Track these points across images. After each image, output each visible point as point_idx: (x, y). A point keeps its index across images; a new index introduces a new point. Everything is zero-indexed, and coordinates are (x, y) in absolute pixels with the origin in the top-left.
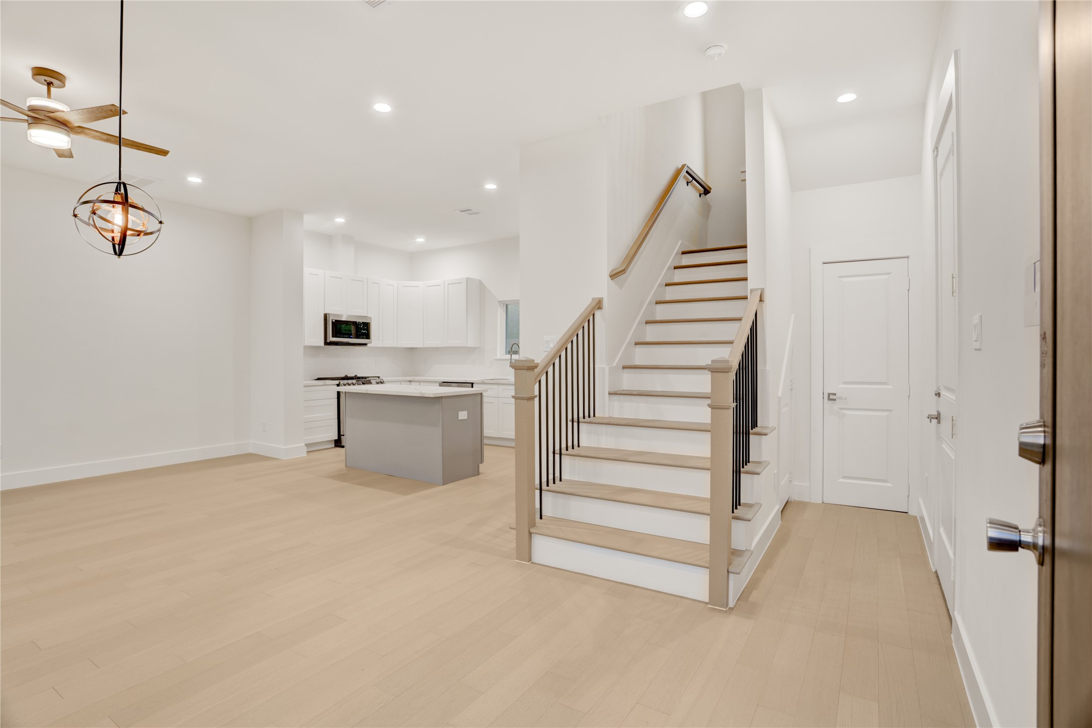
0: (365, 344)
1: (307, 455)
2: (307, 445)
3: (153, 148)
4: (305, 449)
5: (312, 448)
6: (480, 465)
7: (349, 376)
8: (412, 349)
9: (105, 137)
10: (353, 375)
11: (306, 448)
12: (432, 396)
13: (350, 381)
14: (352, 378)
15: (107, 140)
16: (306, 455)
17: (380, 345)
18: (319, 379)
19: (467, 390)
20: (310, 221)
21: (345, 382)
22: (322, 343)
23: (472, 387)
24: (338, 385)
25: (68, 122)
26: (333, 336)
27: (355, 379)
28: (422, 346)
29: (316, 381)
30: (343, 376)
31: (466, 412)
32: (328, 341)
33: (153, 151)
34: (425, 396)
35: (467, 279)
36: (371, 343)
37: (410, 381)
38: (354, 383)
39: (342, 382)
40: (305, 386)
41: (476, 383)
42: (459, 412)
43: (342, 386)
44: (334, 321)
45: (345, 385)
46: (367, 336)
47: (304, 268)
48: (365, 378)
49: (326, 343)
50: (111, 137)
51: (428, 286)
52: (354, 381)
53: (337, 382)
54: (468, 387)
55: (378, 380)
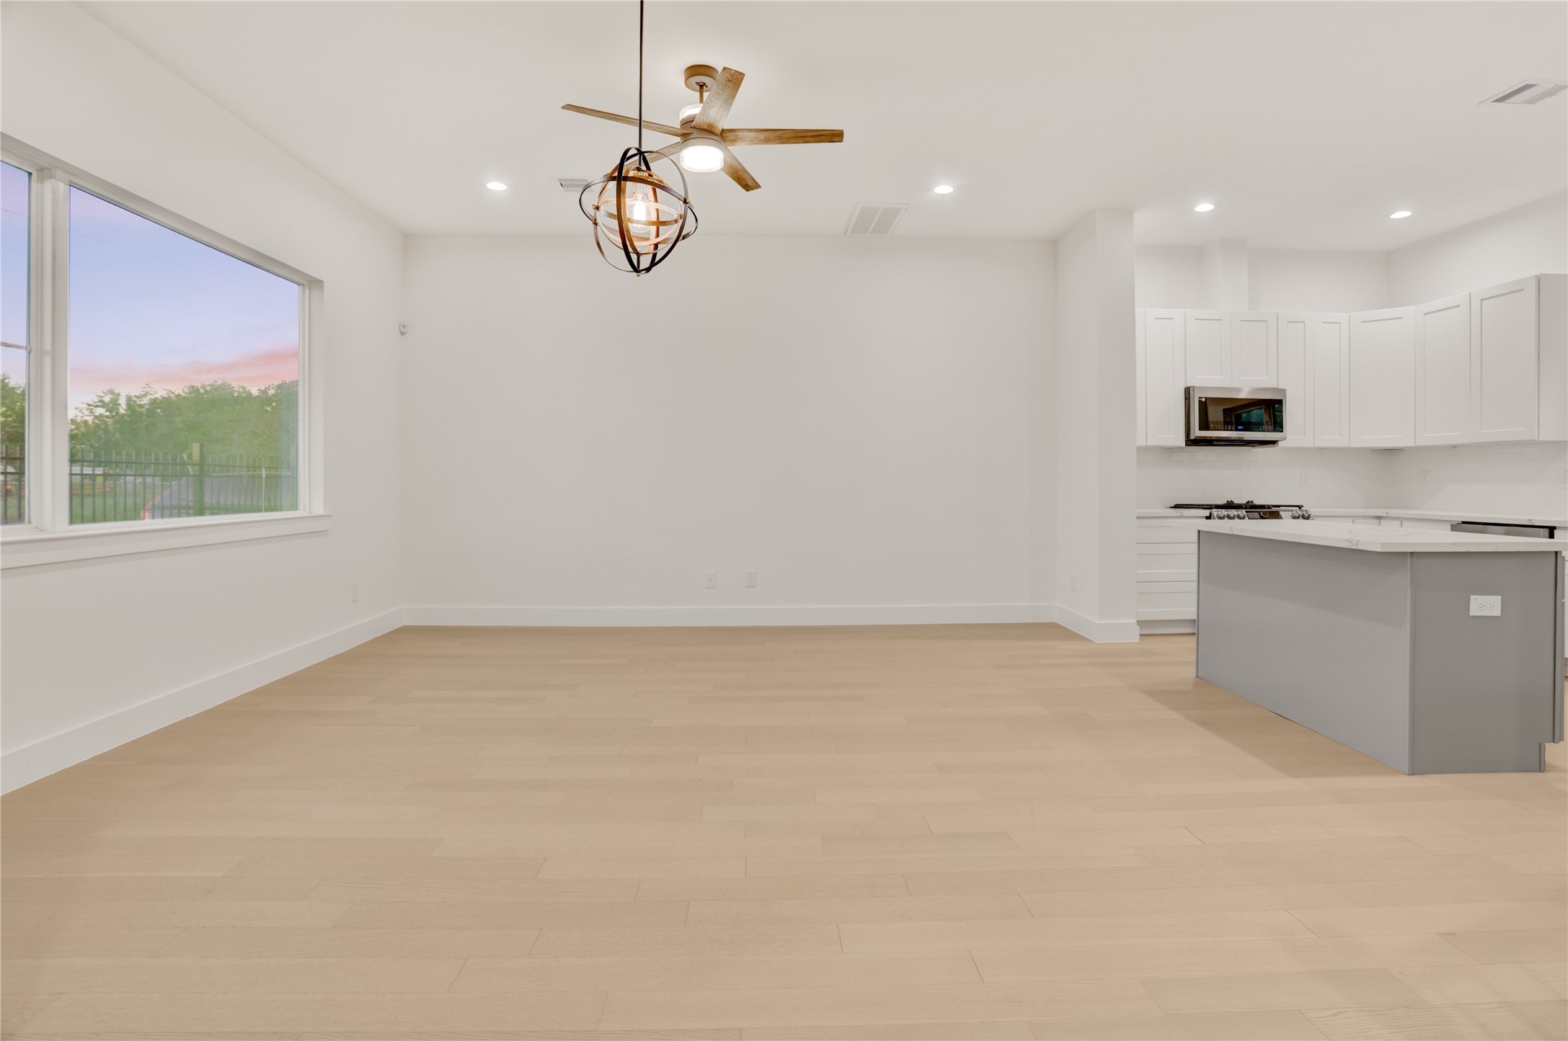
0: (1274, 442)
1: (1140, 640)
2: (1139, 622)
3: (821, 133)
4: (1137, 630)
5: (1149, 630)
6: (1549, 747)
7: (1236, 502)
8: (1390, 453)
9: (762, 136)
10: (1244, 502)
11: (1138, 627)
12: (1379, 549)
13: (1233, 512)
14: (1239, 507)
15: (767, 141)
16: (1138, 641)
17: (1308, 443)
18: (1177, 507)
19: (1539, 543)
20: (1147, 223)
21: (1224, 512)
22: (1181, 441)
23: (1551, 536)
24: (1208, 518)
25: (711, 126)
26: (1201, 429)
27: (1246, 508)
28: (1412, 444)
29: (1173, 510)
30: (1223, 502)
31: (1497, 600)
32: (1192, 437)
33: (824, 138)
34: (1360, 548)
35: (1539, 279)
36: (1285, 439)
37: (1379, 518)
38: (1242, 516)
39: (1215, 512)
40: (1138, 518)
41: (1561, 528)
42: (1472, 597)
43: (1214, 518)
44: (1203, 400)
45: (1220, 518)
46: (1278, 425)
47: (1136, 309)
48: (1269, 507)
49: (1192, 442)
50: (768, 132)
51: (1425, 314)
52: (1242, 512)
53: (1207, 513)
54: (1539, 536)
55: (1297, 512)
